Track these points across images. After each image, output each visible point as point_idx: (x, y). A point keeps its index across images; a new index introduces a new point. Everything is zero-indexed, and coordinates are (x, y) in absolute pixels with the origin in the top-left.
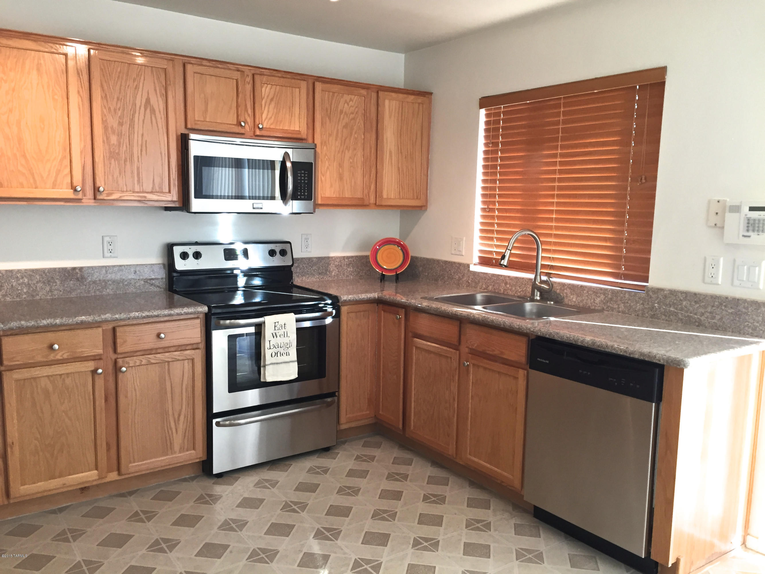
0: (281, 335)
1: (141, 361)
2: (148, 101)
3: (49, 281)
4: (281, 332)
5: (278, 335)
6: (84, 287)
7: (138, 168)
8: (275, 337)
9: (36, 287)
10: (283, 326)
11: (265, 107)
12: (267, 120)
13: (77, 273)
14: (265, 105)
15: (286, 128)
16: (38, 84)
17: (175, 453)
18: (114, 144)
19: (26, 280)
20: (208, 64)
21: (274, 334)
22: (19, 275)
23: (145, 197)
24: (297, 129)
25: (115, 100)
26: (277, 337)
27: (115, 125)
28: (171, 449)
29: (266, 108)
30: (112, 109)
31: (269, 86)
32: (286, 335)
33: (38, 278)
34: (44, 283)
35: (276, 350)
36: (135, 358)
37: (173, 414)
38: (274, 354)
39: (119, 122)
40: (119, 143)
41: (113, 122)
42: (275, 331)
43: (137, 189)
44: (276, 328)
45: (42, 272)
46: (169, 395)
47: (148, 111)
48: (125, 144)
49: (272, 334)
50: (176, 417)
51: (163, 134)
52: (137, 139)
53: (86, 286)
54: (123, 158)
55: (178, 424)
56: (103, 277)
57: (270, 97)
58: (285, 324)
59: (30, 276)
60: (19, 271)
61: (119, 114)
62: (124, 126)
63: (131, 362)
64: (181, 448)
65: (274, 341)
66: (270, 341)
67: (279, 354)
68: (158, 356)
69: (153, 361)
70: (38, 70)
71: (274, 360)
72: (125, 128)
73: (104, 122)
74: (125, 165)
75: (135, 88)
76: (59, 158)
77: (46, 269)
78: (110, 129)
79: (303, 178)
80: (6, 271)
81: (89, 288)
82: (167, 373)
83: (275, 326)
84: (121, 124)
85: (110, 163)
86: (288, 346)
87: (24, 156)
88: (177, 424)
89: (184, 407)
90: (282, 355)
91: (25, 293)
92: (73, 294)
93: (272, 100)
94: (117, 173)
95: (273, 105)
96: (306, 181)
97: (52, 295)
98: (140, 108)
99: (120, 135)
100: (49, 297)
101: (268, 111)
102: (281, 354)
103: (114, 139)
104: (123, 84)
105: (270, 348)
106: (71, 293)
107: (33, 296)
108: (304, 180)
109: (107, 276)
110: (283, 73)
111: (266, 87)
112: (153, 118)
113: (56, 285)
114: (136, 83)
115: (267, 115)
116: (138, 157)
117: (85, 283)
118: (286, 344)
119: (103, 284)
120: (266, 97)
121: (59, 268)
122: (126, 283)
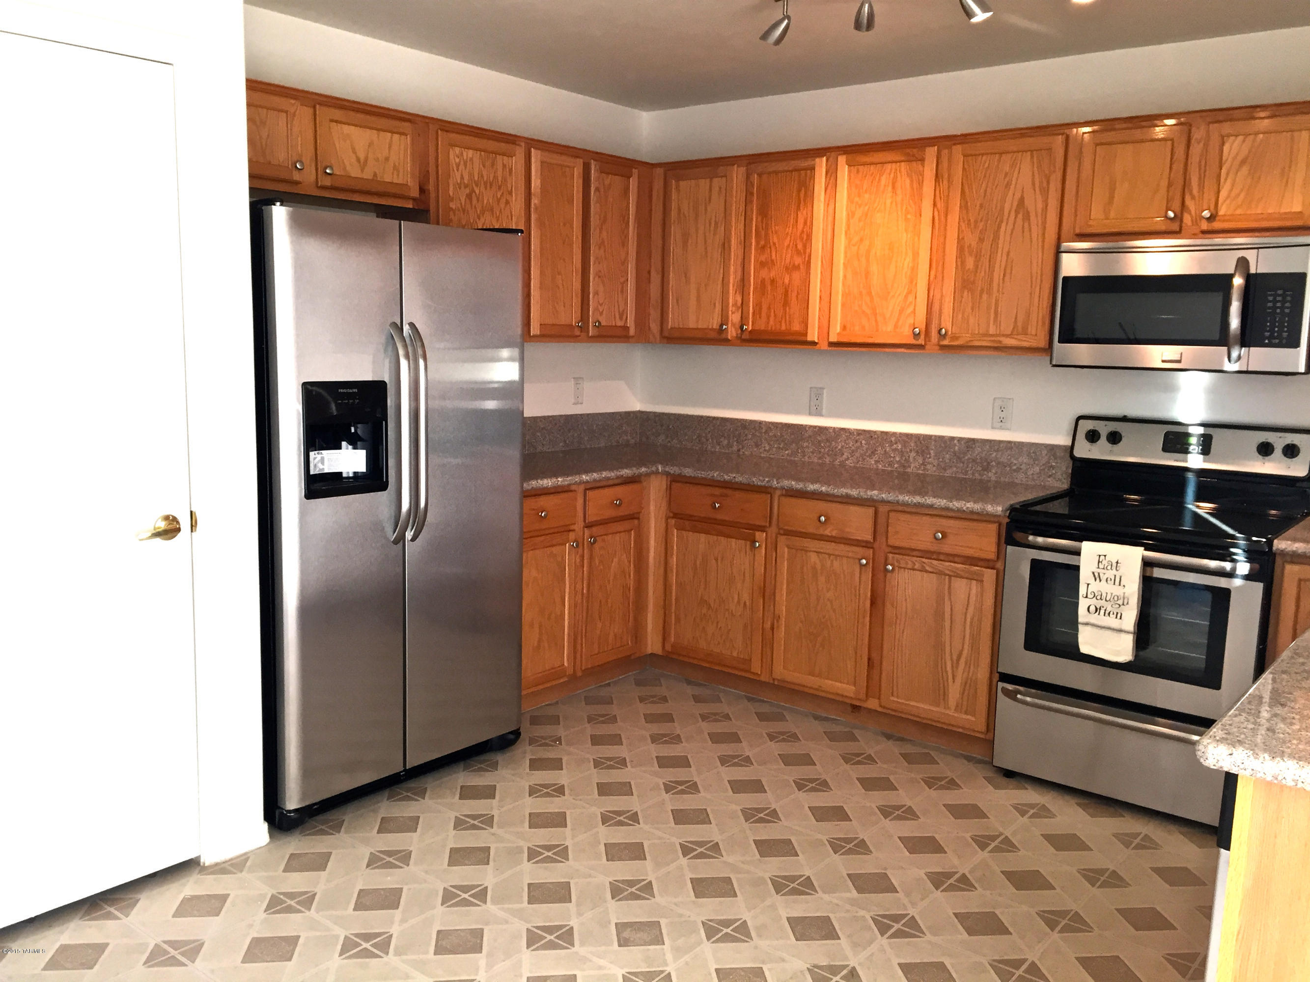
0: (1109, 579)
1: (915, 564)
2: (1022, 201)
3: (923, 451)
4: (1110, 574)
5: (1104, 578)
6: (962, 465)
7: (997, 301)
8: (1098, 579)
9: (909, 457)
10: (1114, 564)
11: (1226, 179)
12: (1228, 202)
13: (955, 445)
14: (1228, 174)
15: (1270, 211)
16: (892, 203)
17: (949, 708)
18: (969, 269)
19: (900, 447)
20: (1125, 126)
21: (1096, 575)
22: (893, 439)
23: (1000, 342)
24: (1297, 208)
25: (978, 207)
26: (1100, 581)
27: (974, 244)
28: (944, 699)
29: (1229, 181)
30: (972, 221)
31: (1241, 138)
32: (1118, 581)
33: (912, 445)
34: (917, 452)
35: (1099, 604)
36: (907, 557)
37: (951, 655)
38: (1092, 609)
39: (980, 238)
40: (976, 267)
41: (971, 239)
42: (1099, 570)
43: (992, 331)
44: (1101, 566)
45: (918, 438)
46: (947, 624)
47: (1020, 216)
48: (983, 269)
49: (1093, 573)
50: (955, 658)
51: (1038, 249)
52: (1000, 260)
53: (963, 463)
54: (979, 289)
55: (957, 668)
56: (986, 454)
57: (1240, 158)
58: (1117, 563)
59: (905, 442)
60: (894, 434)
61: (981, 228)
62: (984, 243)
63: (902, 562)
64: (957, 706)
65: (1095, 587)
66: (1088, 584)
67: (1102, 612)
68: (935, 562)
69: (928, 568)
70: (894, 187)
71: (1094, 618)
72: (986, 245)
73: (960, 240)
74: (981, 297)
75: (1006, 187)
76: (905, 294)
77: (921, 435)
78: (966, 249)
79: (1279, 305)
80: (882, 432)
81: (967, 467)
82: (946, 592)
83: (1099, 562)
84: (981, 240)
85: (962, 297)
86: (1120, 602)
87: (869, 293)
88: (955, 669)
89: (966, 647)
90: (1109, 614)
91: (898, 462)
92: (948, 472)
93: (1243, 162)
94: (969, 310)
95: (1245, 170)
96: (1287, 311)
97: (924, 469)
98: (1009, 214)
99: (978, 257)
100: (921, 472)
101: (1233, 185)
102: (1107, 612)
103: (970, 263)
104: (990, 184)
105: (1086, 597)
106: (945, 470)
107: (904, 467)
108: (1282, 308)
109: (991, 454)
110: (1274, 108)
111: (1234, 141)
112: (1026, 225)
113: (930, 458)
114: (1007, 179)
115: (1231, 190)
116: (999, 285)
117: (963, 459)
118: (1116, 598)
119: (985, 464)
120: (1230, 160)
121: (935, 436)
122: (1015, 467)
